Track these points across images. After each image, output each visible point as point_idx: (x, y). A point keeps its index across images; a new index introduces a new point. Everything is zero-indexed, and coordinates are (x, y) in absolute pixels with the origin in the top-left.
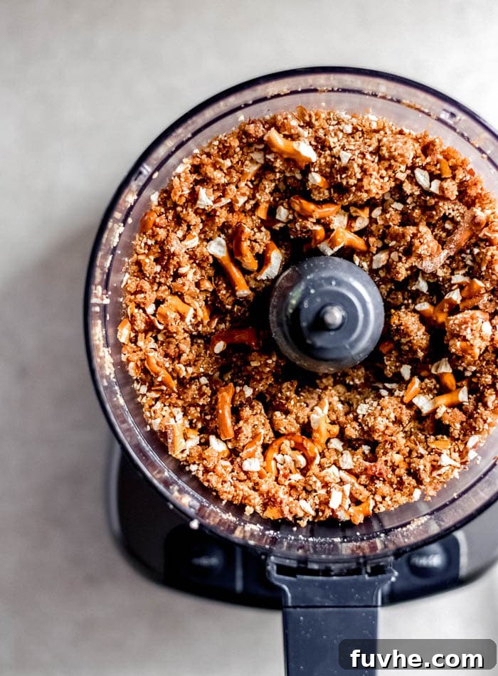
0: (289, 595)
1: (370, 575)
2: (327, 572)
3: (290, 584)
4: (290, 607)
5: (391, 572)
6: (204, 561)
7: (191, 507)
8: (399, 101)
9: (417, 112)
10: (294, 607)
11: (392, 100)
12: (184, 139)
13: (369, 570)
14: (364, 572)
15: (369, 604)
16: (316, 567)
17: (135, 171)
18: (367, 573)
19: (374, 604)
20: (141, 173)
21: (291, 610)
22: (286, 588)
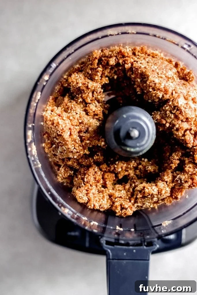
0: (111, 254)
1: (146, 246)
2: (127, 244)
3: (111, 249)
4: (111, 259)
5: (156, 245)
6: (73, 234)
7: (69, 214)
8: (165, 39)
9: (173, 44)
10: (113, 259)
11: (162, 38)
12: (71, 53)
13: (146, 244)
14: (143, 245)
15: (146, 259)
16: (123, 242)
17: (49, 65)
18: (145, 245)
19: (148, 259)
20: (51, 67)
21: (111, 261)
22: (109, 251)
